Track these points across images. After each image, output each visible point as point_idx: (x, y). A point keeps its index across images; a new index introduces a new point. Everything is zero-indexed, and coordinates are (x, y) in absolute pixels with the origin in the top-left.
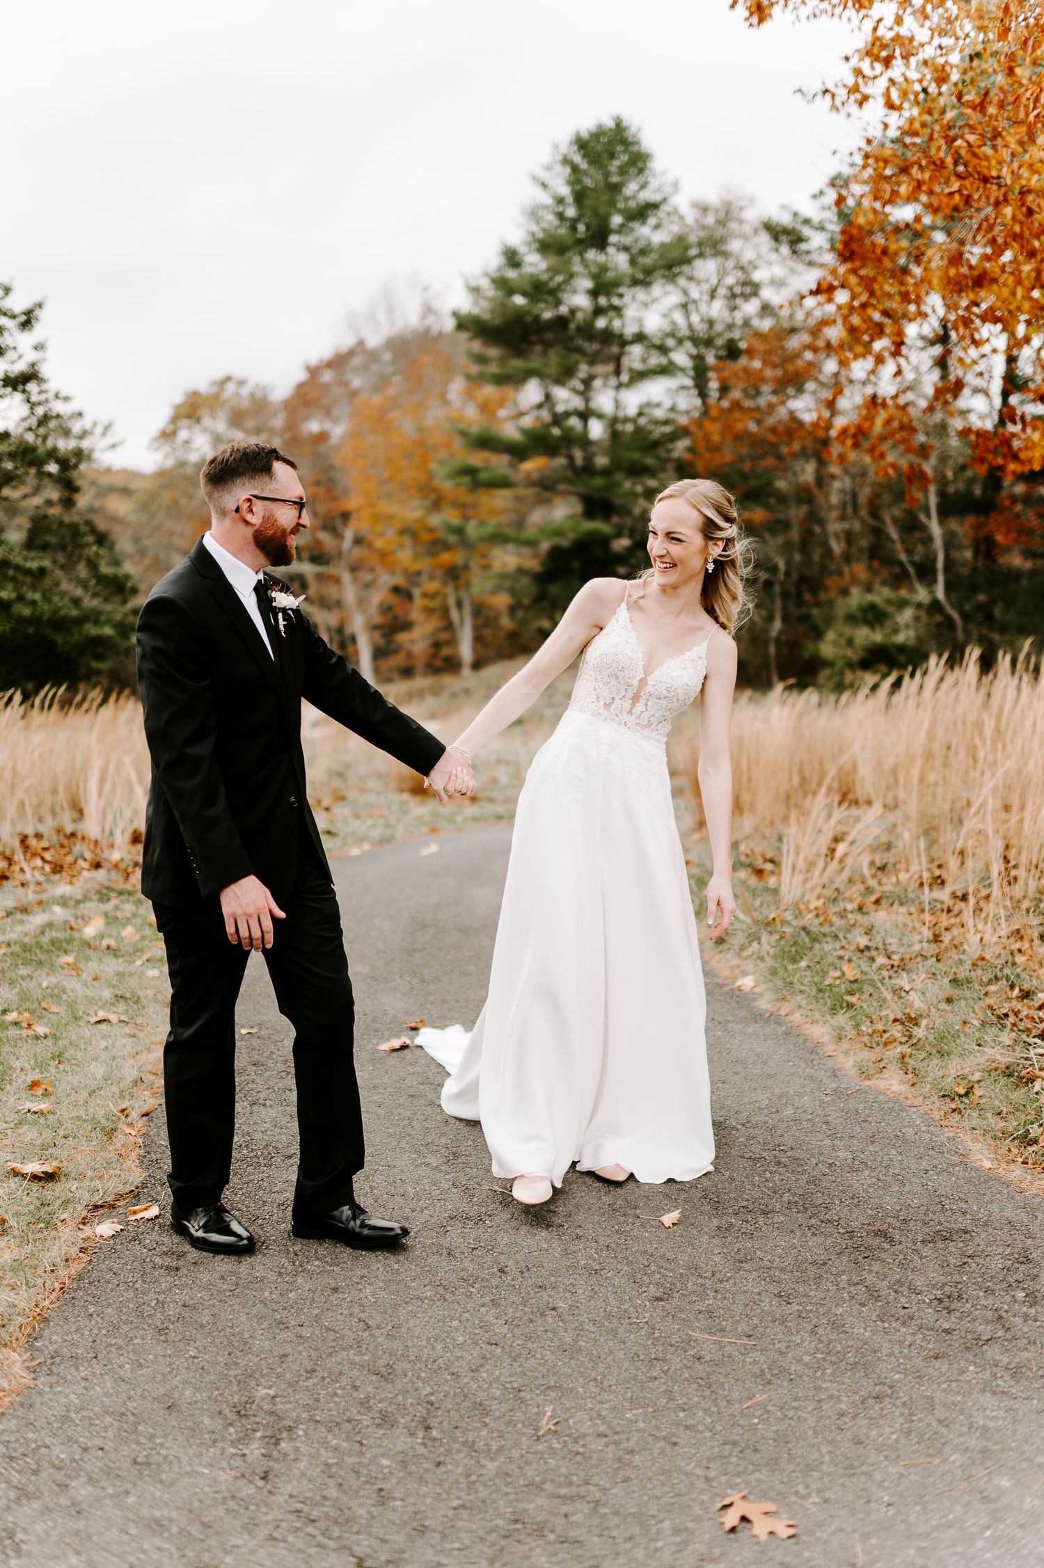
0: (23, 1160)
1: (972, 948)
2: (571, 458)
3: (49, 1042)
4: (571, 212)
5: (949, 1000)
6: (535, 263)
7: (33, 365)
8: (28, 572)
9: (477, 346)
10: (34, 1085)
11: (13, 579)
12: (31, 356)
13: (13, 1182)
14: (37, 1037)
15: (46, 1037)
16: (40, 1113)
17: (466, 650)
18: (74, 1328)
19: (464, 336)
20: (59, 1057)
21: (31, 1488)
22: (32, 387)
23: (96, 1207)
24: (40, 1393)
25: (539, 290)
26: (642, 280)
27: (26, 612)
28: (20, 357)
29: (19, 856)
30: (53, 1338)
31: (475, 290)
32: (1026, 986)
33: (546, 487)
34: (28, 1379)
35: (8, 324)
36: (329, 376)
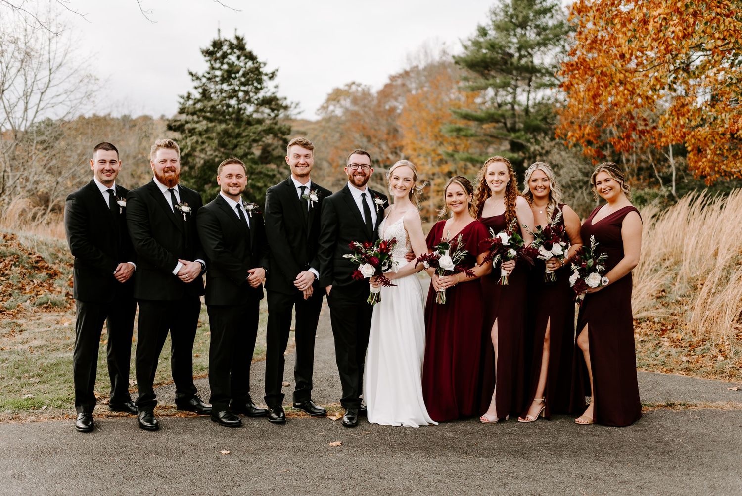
2: (505, 124)
4: (511, 11)
7: (273, 93)
12: (273, 90)
19: (458, 67)
25: (492, 46)
26: (543, 44)
28: (269, 90)
31: (466, 48)
33: (494, 136)
35: (265, 78)
36: (399, 82)
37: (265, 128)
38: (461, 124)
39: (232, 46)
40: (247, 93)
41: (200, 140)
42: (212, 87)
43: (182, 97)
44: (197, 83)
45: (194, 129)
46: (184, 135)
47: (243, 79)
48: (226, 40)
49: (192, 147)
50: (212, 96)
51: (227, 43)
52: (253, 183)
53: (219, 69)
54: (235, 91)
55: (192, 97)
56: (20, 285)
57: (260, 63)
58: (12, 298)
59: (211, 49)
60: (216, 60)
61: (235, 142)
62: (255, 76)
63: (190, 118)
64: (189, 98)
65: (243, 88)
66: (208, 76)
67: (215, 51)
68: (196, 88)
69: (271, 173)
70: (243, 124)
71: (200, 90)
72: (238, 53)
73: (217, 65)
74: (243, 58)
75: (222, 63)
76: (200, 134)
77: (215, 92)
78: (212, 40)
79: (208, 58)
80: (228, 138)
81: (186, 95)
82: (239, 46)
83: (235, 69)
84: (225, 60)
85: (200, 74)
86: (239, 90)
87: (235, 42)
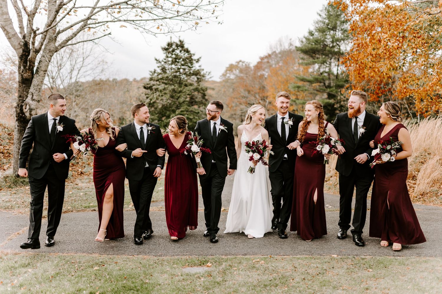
2: (325, 84)
4: (327, 21)
6: (317, 35)
9: (302, 55)
12: (198, 68)
19: (298, 52)
26: (345, 39)
28: (196, 68)
31: (302, 42)
33: (318, 91)
35: (194, 62)
36: (266, 60)
37: (194, 88)
38: (300, 84)
39: (177, 46)
40: (184, 69)
41: (161, 95)
42: (167, 66)
43: (151, 72)
44: (159, 65)
45: (157, 89)
46: (152, 92)
47: (183, 63)
48: (174, 42)
49: (156, 98)
50: (167, 71)
51: (175, 44)
52: (188, 116)
53: (171, 57)
54: (179, 69)
55: (156, 72)
56: (88, 163)
57: (192, 54)
58: (85, 168)
59: (167, 47)
60: (169, 53)
61: (178, 95)
62: (189, 60)
63: (155, 83)
64: (155, 72)
65: (183, 67)
66: (165, 61)
67: (169, 48)
68: (158, 67)
69: (197, 111)
70: (183, 85)
71: (160, 68)
72: (180, 49)
73: (170, 55)
74: (183, 52)
75: (172, 55)
76: (161, 91)
77: (168, 69)
78: (167, 42)
79: (165, 52)
80: (174, 93)
81: (153, 71)
82: (181, 45)
83: (179, 57)
84: (174, 53)
85: (161, 60)
86: (181, 68)
87: (179, 43)
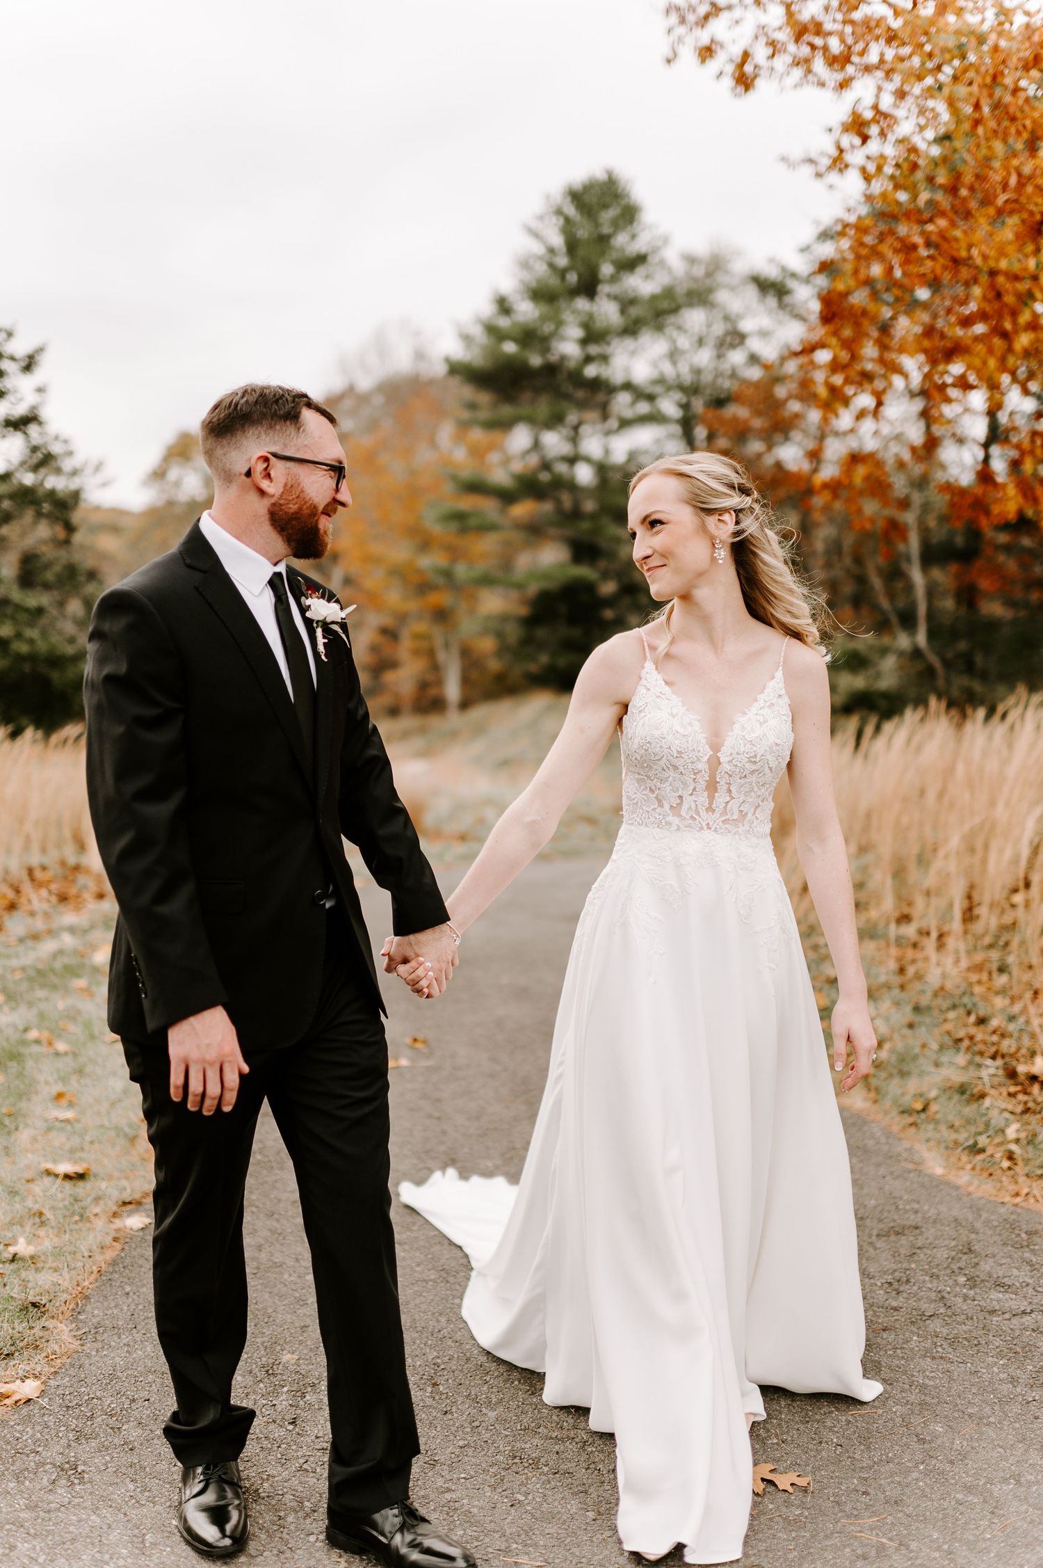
0: (55, 1161)
1: (934, 978)
2: (558, 502)
3: (69, 1059)
4: (562, 261)
5: (911, 1026)
6: (526, 310)
7: (33, 408)
8: (27, 610)
9: (468, 392)
10: (60, 1096)
11: (13, 618)
12: (32, 399)
13: (47, 1180)
14: (57, 1054)
15: (66, 1054)
16: (67, 1121)
17: (452, 690)
18: (112, 1305)
19: (455, 382)
20: (80, 1072)
21: (87, 1430)
22: (33, 429)
23: (125, 1203)
24: (88, 1356)
25: (529, 337)
26: (631, 330)
27: (24, 648)
28: (21, 400)
29: (27, 887)
30: (95, 1312)
31: (467, 339)
32: (982, 1013)
33: (534, 531)
34: (76, 1345)
35: (9, 367)
38: (467, 503)
